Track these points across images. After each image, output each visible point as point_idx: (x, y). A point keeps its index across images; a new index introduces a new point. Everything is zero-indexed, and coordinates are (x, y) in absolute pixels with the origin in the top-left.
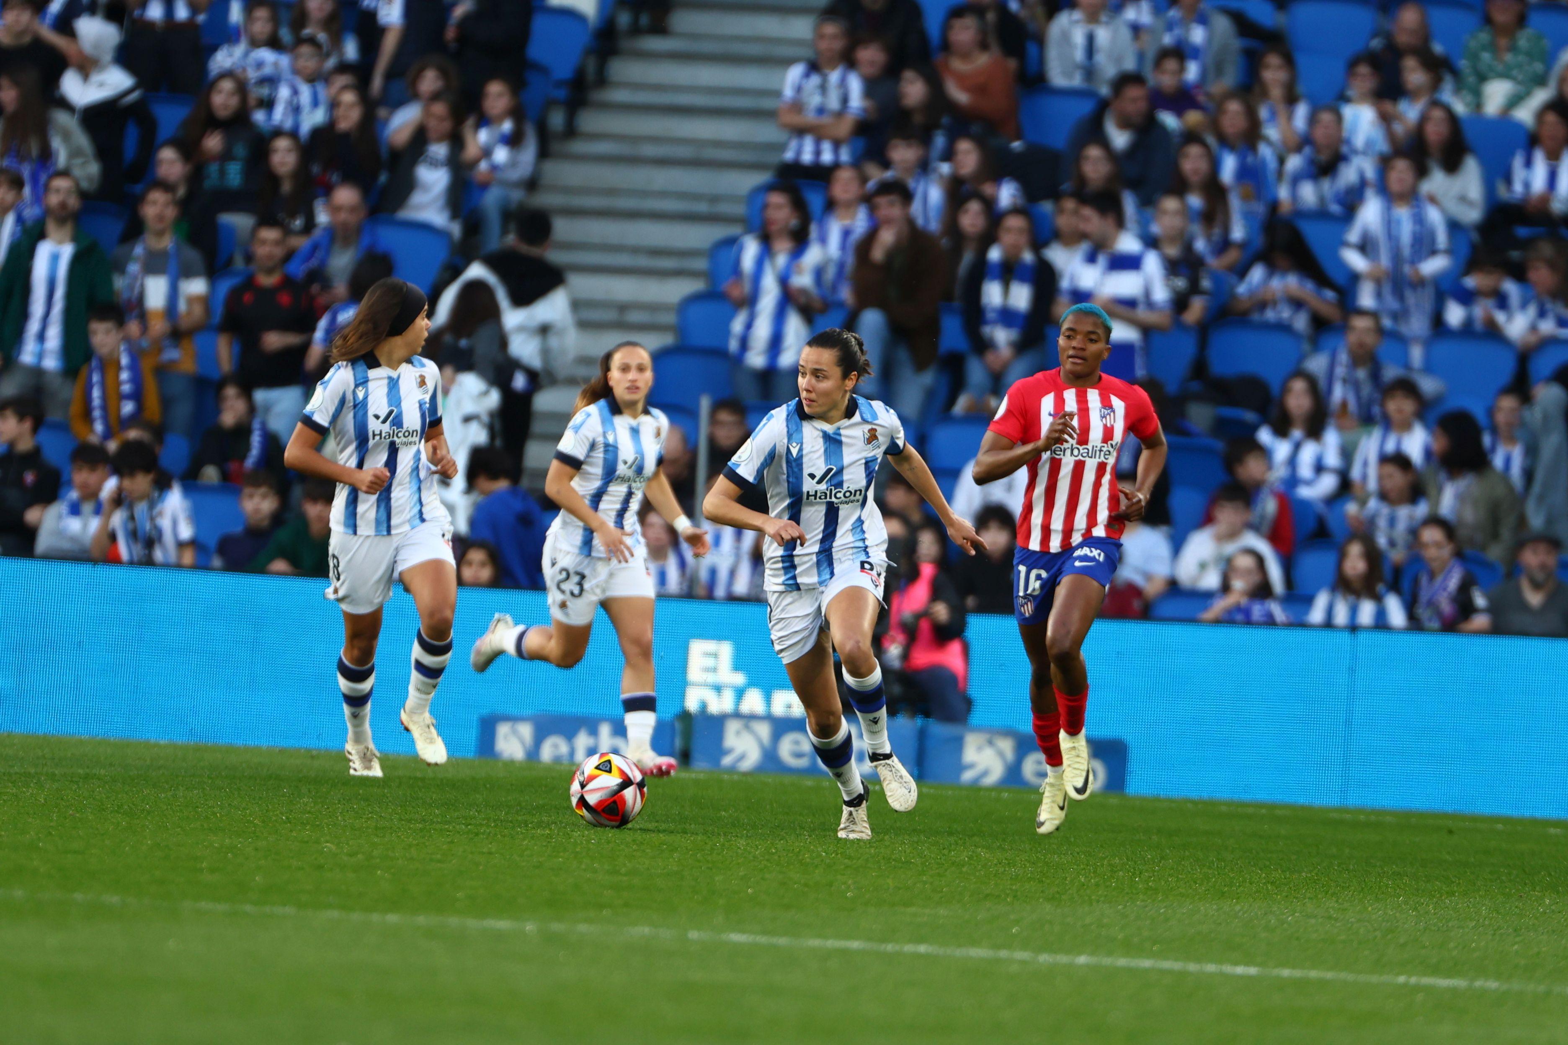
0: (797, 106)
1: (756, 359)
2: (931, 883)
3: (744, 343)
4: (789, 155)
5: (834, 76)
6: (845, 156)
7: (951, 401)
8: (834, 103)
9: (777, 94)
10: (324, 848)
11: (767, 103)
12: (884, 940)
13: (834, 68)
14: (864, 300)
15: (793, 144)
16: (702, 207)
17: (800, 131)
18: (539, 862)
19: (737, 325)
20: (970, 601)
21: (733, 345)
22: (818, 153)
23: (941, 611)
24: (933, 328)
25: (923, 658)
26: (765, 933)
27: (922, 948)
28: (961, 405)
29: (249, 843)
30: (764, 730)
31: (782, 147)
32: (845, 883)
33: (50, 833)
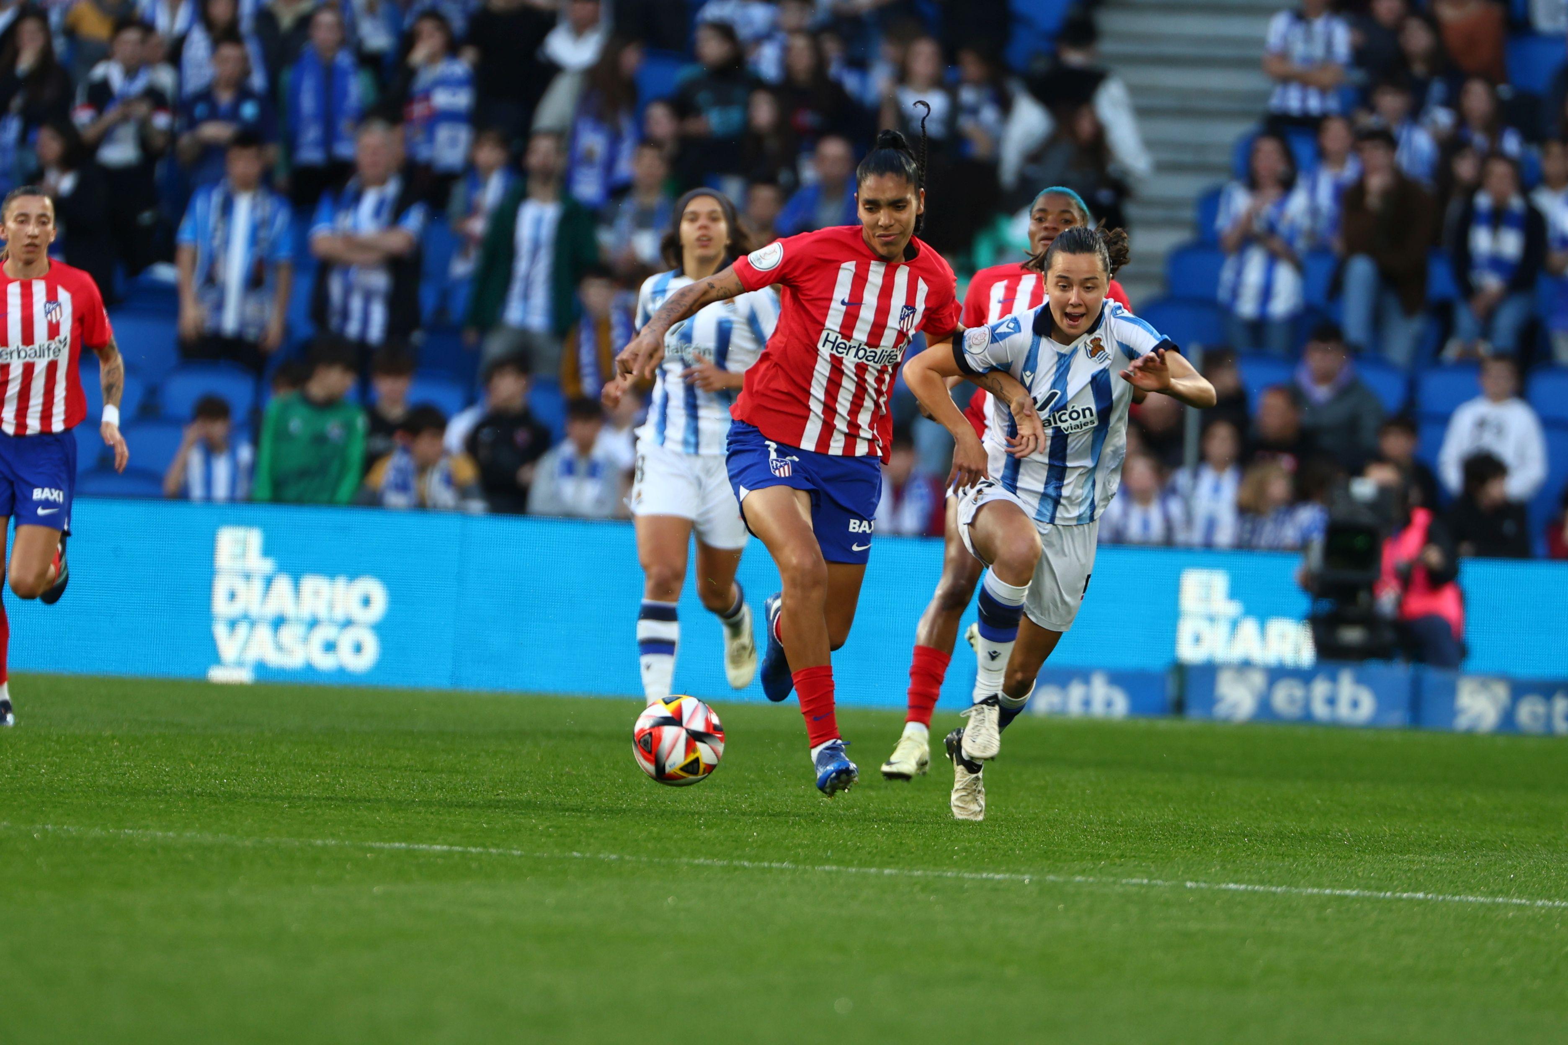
0: (1284, 55)
1: (1247, 307)
2: (1427, 830)
3: (1235, 292)
4: (1275, 102)
5: (1319, 25)
6: (1333, 104)
7: (1440, 345)
8: (1318, 51)
9: (1260, 42)
10: (820, 802)
11: (1253, 52)
12: (1379, 889)
13: (1318, 15)
14: (1354, 247)
15: (1278, 90)
16: (1187, 157)
17: (1286, 80)
18: (1035, 813)
19: (1227, 275)
20: (1465, 547)
21: (1223, 294)
22: (1304, 100)
23: (1434, 556)
24: (1420, 275)
25: (1418, 604)
26: (1262, 882)
27: (1421, 895)
28: (1452, 351)
29: (746, 798)
30: (1258, 680)
31: (1266, 96)
32: (1340, 831)
33: (547, 791)
